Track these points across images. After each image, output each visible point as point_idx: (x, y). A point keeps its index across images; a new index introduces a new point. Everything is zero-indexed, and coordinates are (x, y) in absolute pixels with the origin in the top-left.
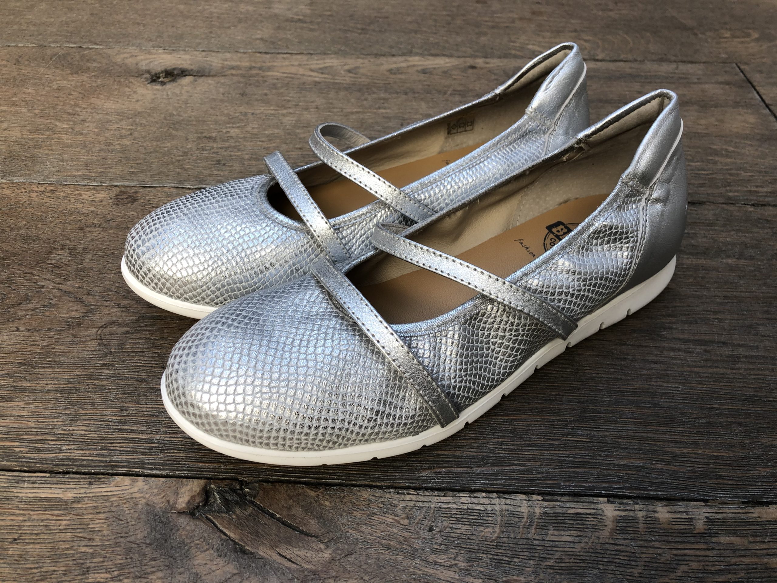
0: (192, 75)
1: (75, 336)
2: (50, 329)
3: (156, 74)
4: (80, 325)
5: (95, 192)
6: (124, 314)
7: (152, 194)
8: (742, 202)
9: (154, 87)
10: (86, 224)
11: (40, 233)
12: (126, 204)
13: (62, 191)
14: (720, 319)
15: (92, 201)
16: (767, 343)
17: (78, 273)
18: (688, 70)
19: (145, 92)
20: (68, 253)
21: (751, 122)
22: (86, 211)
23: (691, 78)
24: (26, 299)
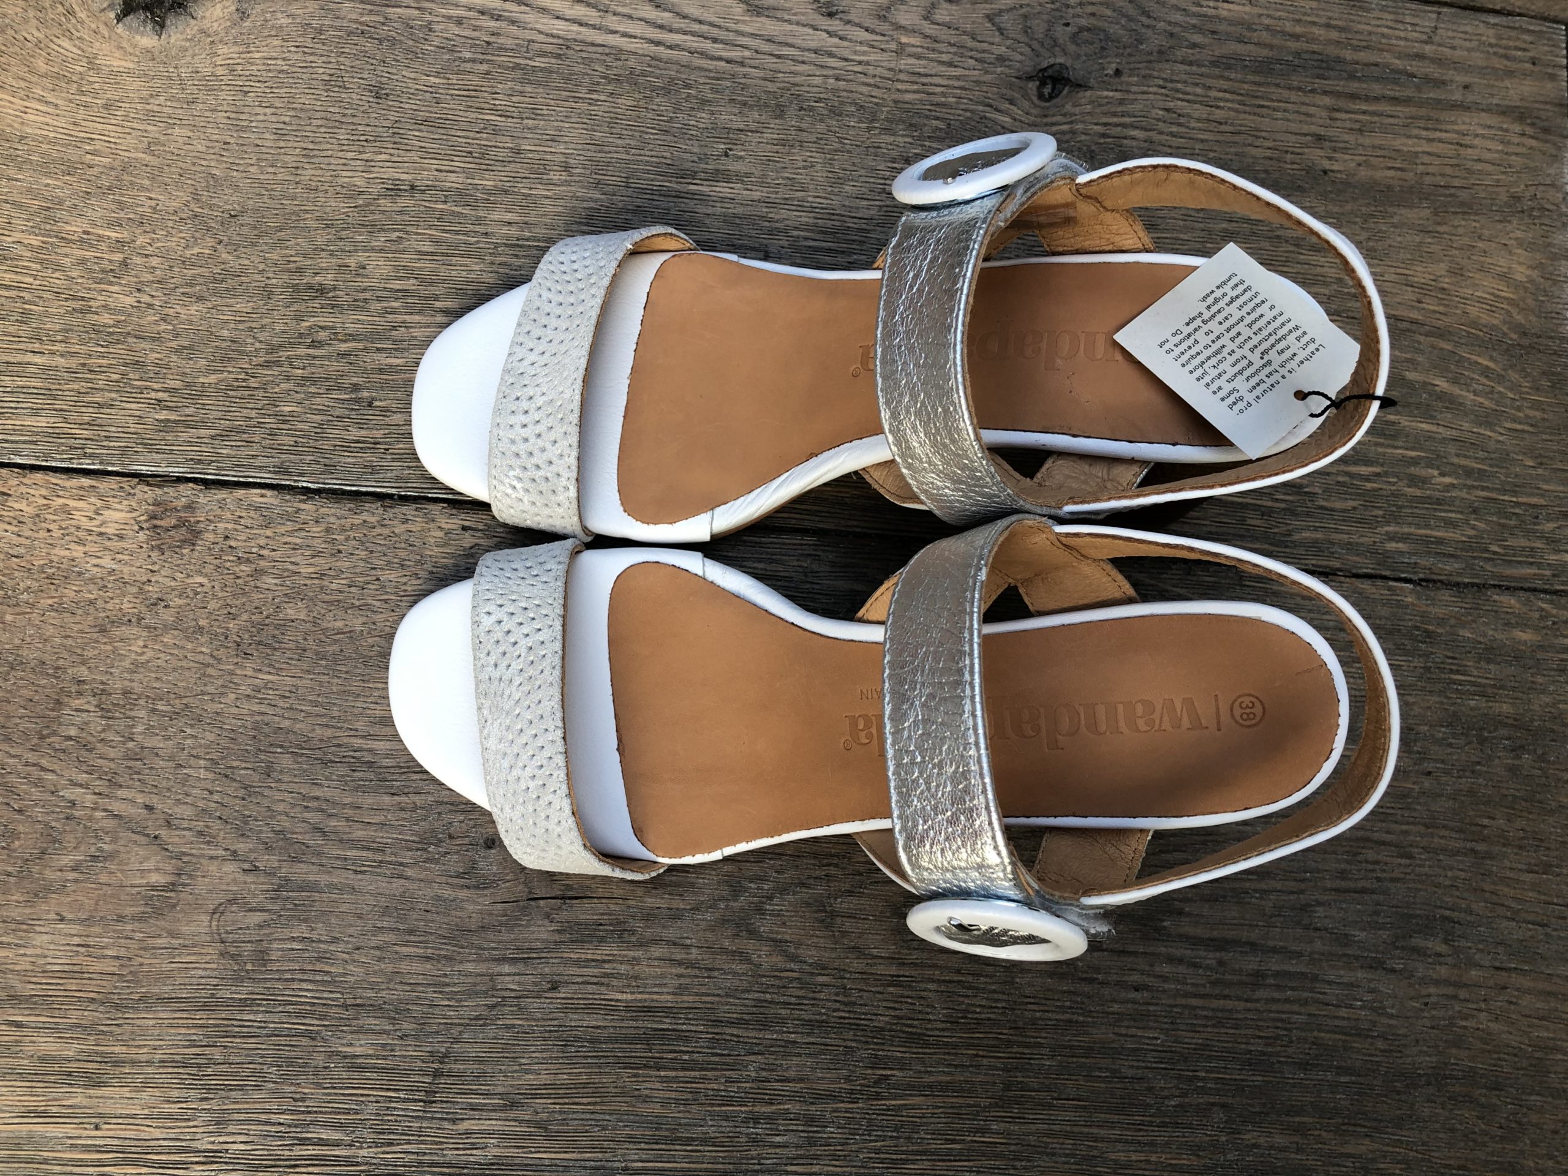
1: (172, 935)
2: (120, 918)
4: (174, 906)
5: (99, 503)
6: (249, 878)
7: (228, 515)
8: (1403, 572)
9: (138, 37)
10: (109, 613)
11: (17, 642)
12: (178, 547)
13: (22, 496)
14: (1265, 891)
15: (101, 534)
16: (1318, 945)
17: (131, 763)
18: (1454, 48)
19: (117, 63)
20: (96, 706)
21: (1518, 277)
22: (96, 569)
23: (1451, 81)
24: (52, 839)
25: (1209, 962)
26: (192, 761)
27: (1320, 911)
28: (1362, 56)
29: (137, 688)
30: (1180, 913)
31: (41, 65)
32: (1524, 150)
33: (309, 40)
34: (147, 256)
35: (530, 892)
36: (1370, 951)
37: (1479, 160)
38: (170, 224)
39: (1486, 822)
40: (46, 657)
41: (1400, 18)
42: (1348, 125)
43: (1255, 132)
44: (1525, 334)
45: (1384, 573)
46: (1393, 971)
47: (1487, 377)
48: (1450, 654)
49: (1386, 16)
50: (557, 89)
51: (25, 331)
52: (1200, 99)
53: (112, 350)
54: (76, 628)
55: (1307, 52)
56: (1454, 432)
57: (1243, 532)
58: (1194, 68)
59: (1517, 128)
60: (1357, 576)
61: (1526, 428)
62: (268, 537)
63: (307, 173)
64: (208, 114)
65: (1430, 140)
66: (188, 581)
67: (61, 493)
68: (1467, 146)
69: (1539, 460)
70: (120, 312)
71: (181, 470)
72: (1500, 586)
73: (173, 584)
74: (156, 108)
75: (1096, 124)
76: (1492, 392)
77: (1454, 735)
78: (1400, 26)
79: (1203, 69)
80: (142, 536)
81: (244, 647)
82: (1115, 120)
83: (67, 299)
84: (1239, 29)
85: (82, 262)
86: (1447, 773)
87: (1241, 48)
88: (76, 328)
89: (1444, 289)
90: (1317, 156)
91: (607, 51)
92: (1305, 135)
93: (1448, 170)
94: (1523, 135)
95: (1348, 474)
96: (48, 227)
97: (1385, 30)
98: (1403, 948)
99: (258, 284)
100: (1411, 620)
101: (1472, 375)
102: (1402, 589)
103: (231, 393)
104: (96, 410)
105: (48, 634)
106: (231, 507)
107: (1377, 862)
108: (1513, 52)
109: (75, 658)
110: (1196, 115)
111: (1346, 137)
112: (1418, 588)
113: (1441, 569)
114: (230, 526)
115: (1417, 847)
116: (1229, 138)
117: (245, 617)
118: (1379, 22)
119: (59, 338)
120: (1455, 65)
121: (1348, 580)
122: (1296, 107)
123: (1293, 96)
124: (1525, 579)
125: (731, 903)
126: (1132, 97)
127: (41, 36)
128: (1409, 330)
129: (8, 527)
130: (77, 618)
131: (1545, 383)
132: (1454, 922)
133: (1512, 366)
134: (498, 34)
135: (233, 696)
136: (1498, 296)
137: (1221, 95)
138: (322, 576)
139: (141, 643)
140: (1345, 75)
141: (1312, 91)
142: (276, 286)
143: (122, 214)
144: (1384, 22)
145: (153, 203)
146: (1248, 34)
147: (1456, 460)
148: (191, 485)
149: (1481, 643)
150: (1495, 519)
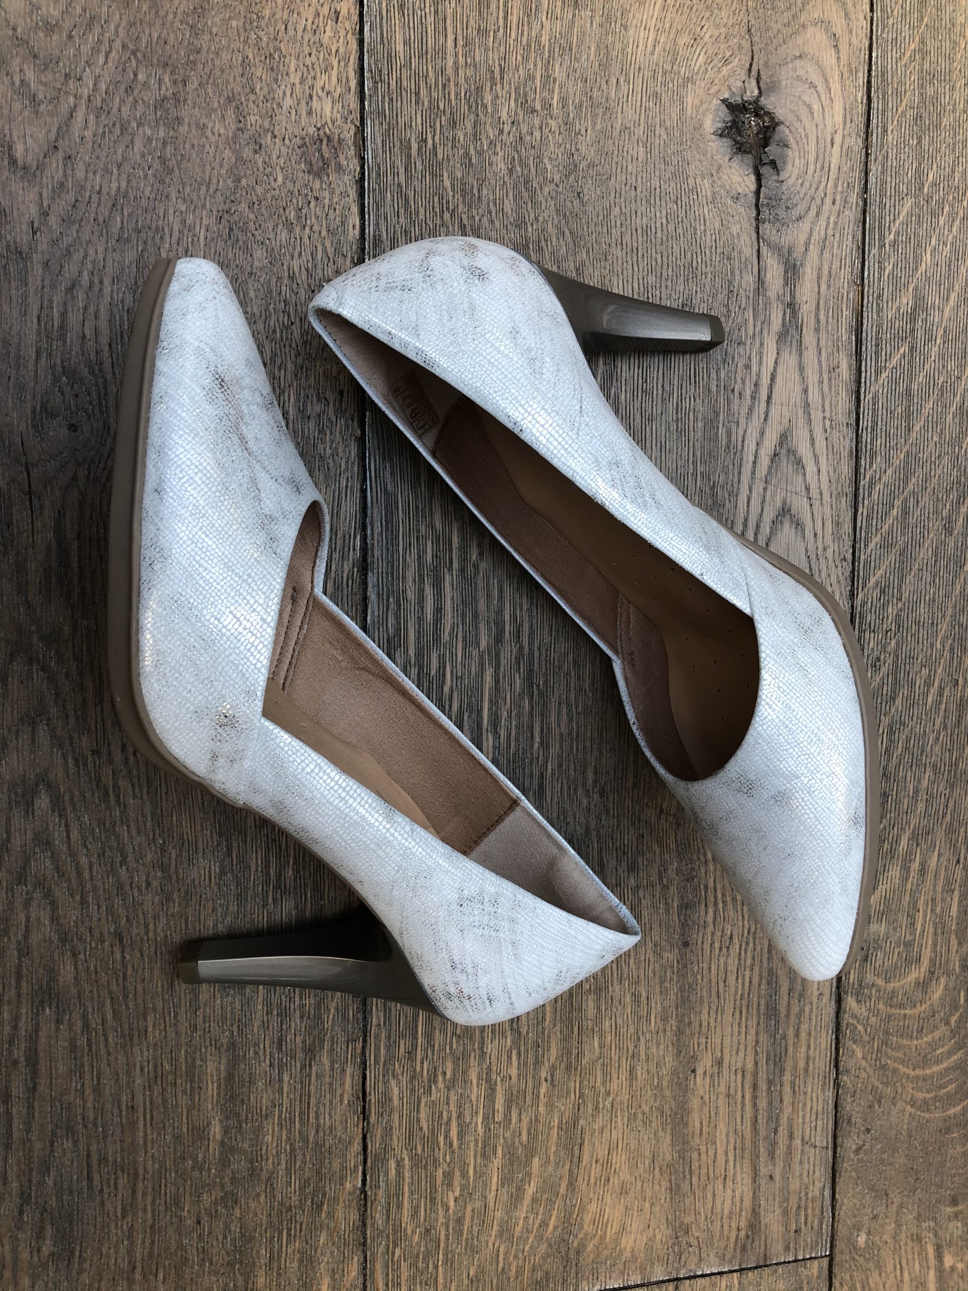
0: (759, 186)
3: (762, 109)
5: (336, 95)
6: (24, 227)
7: (335, 200)
8: (371, 1177)
9: (711, 117)
10: (244, 104)
11: (214, 30)
12: (305, 161)
13: (336, 32)
14: (83, 1093)
15: (311, 97)
16: (38, 1145)
17: (118, 126)
18: (801, 1163)
19: (690, 100)
20: (165, 97)
21: (623, 1240)
22: (281, 95)
23: (775, 1165)
24: (47, 64)
25: (16, 1052)
26: (124, 176)
27: (68, 1144)
28: (787, 1089)
29: (184, 129)
30: (58, 1022)
31: (684, 40)
32: (726, 1232)
33: (721, 250)
34: (541, 128)
35: (32, 465)
36: (37, 1191)
37: (714, 1195)
38: (568, 146)
39: (161, 1276)
40: (204, 53)
41: (820, 1116)
42: (732, 1085)
43: (720, 1010)
44: (578, 1253)
45: (369, 1160)
46: (21, 1213)
47: (540, 1226)
48: (304, 1227)
49: (821, 1105)
50: (702, 447)
51: (472, 32)
52: (743, 963)
53: (463, 102)
54: (232, 79)
55: (786, 1044)
56: (492, 1205)
57: (393, 1037)
58: (766, 955)
59: (743, 1224)
60: (364, 1138)
61: (501, 1265)
62: (320, 232)
63: (617, 251)
64: (657, 173)
65: (726, 1153)
66: (278, 168)
67: (342, 63)
68: (724, 1184)
69: (474, 1279)
70: (495, 110)
71: (370, 160)
72: (366, 1261)
73: (275, 157)
74: (657, 132)
75: (715, 881)
76: (528, 1231)
77: (234, 1240)
78: (813, 1117)
79: (765, 962)
80: (312, 130)
81: (226, 217)
82: (719, 896)
83: (500, 65)
84: (800, 987)
85: (531, 77)
86: (200, 1238)
87: (784, 990)
88: (478, 74)
89: (609, 1180)
90: (705, 1063)
91: (735, 485)
92: (722, 1052)
93: (704, 1171)
94: (738, 1230)
95: (450, 1119)
96: (557, 50)
97: (809, 1106)
98: (42, 1220)
99: (527, 217)
100: (331, 1189)
101: (540, 1213)
102: (357, 1178)
103: (436, 199)
104: (413, 91)
105: (223, 55)
106: (342, 203)
107: (116, 1188)
108: (803, 1213)
109: (205, 77)
110: (730, 961)
111: (723, 1084)
112: (358, 1192)
113: (376, 1210)
114: (327, 201)
115: (132, 1221)
116: (714, 991)
117: (252, 216)
118: (815, 1100)
119: (469, 60)
120: (788, 1165)
121: (360, 1131)
122: (742, 1041)
123: (751, 1038)
124: (373, 1282)
125: (36, 636)
126: (739, 907)
127: (706, 39)
128: (573, 1156)
129: (310, 22)
130: (239, 79)
131: (539, 1275)
132: (69, 1260)
133: (550, 1245)
134: (740, 398)
135: (183, 208)
136: (607, 1227)
137: (747, 979)
138: (292, 277)
139: (222, 131)
140: (771, 1077)
141: (756, 1051)
142: (526, 230)
143: (571, 108)
144: (815, 1104)
145: (583, 132)
146: (796, 995)
147: (469, 1209)
148: (358, 169)
149: (316, 1252)
150: (422, 1249)
